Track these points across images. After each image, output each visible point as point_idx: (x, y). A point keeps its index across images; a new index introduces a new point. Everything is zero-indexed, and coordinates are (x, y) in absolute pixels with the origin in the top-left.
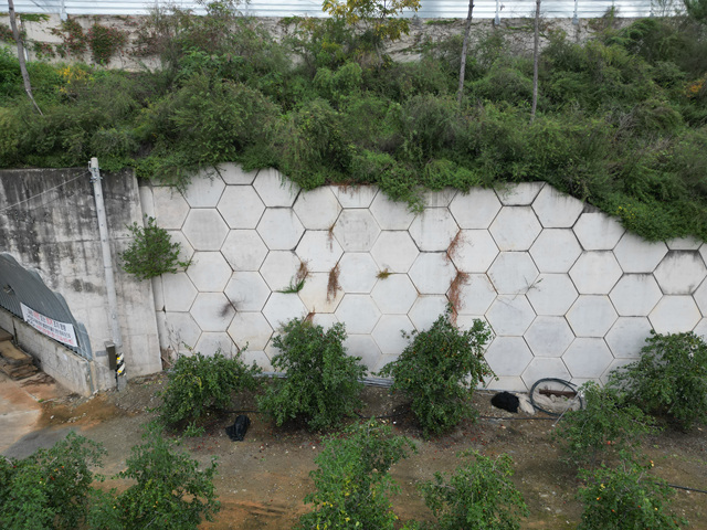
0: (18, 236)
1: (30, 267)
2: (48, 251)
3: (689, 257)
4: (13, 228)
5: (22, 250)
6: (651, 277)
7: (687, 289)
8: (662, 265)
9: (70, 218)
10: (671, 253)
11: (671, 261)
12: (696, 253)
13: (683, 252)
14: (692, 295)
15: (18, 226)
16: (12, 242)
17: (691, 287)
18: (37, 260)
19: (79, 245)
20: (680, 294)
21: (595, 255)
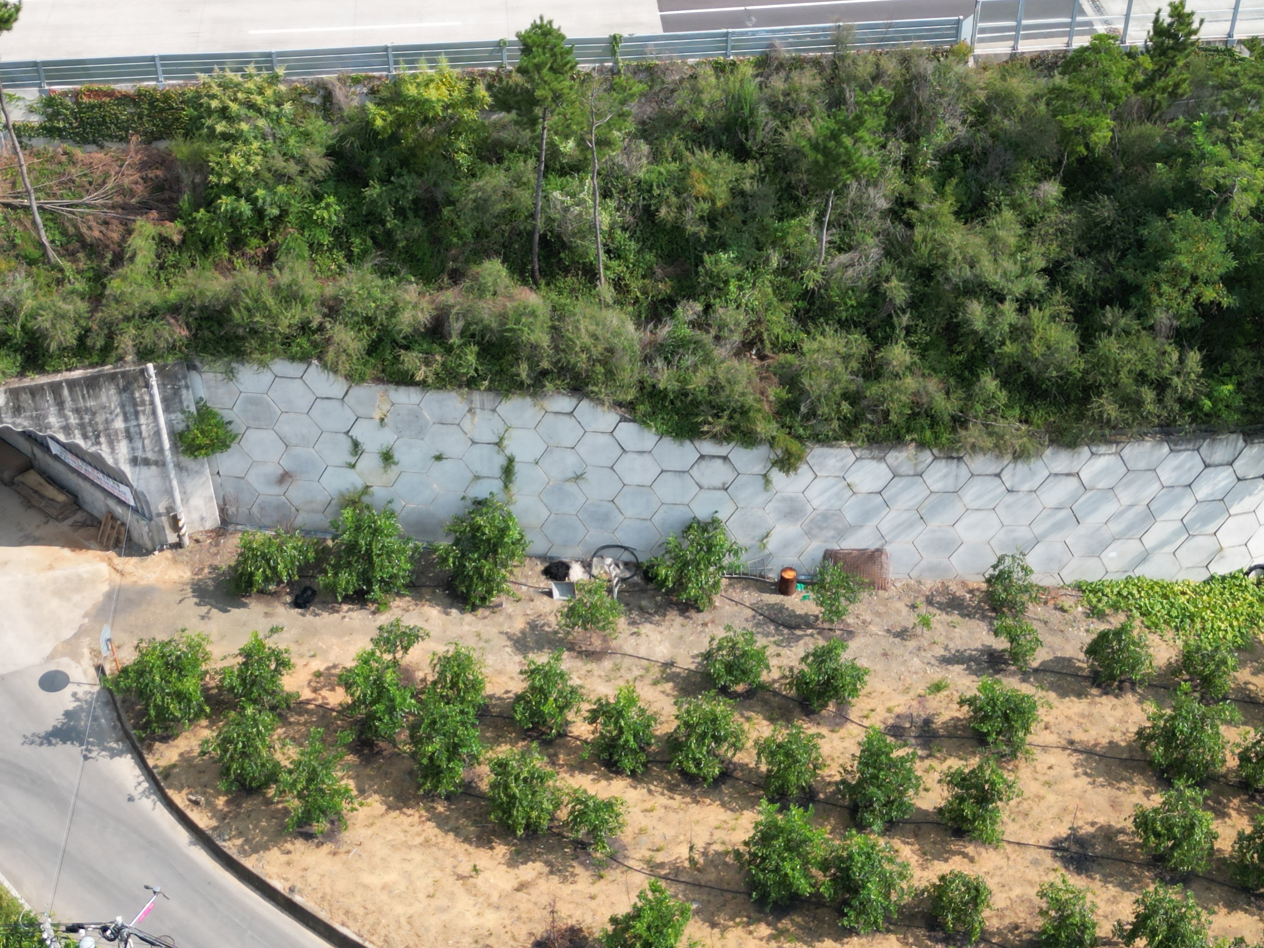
0: (82, 427)
1: (93, 449)
2: (108, 436)
3: (719, 462)
4: (77, 421)
5: (85, 437)
6: (686, 475)
7: (721, 486)
8: (696, 466)
9: (127, 409)
10: (702, 457)
11: (703, 463)
12: (725, 458)
13: (713, 457)
14: (726, 489)
15: (81, 418)
16: (76, 432)
17: (724, 484)
18: (99, 443)
19: (137, 429)
20: (715, 489)
21: (636, 456)
